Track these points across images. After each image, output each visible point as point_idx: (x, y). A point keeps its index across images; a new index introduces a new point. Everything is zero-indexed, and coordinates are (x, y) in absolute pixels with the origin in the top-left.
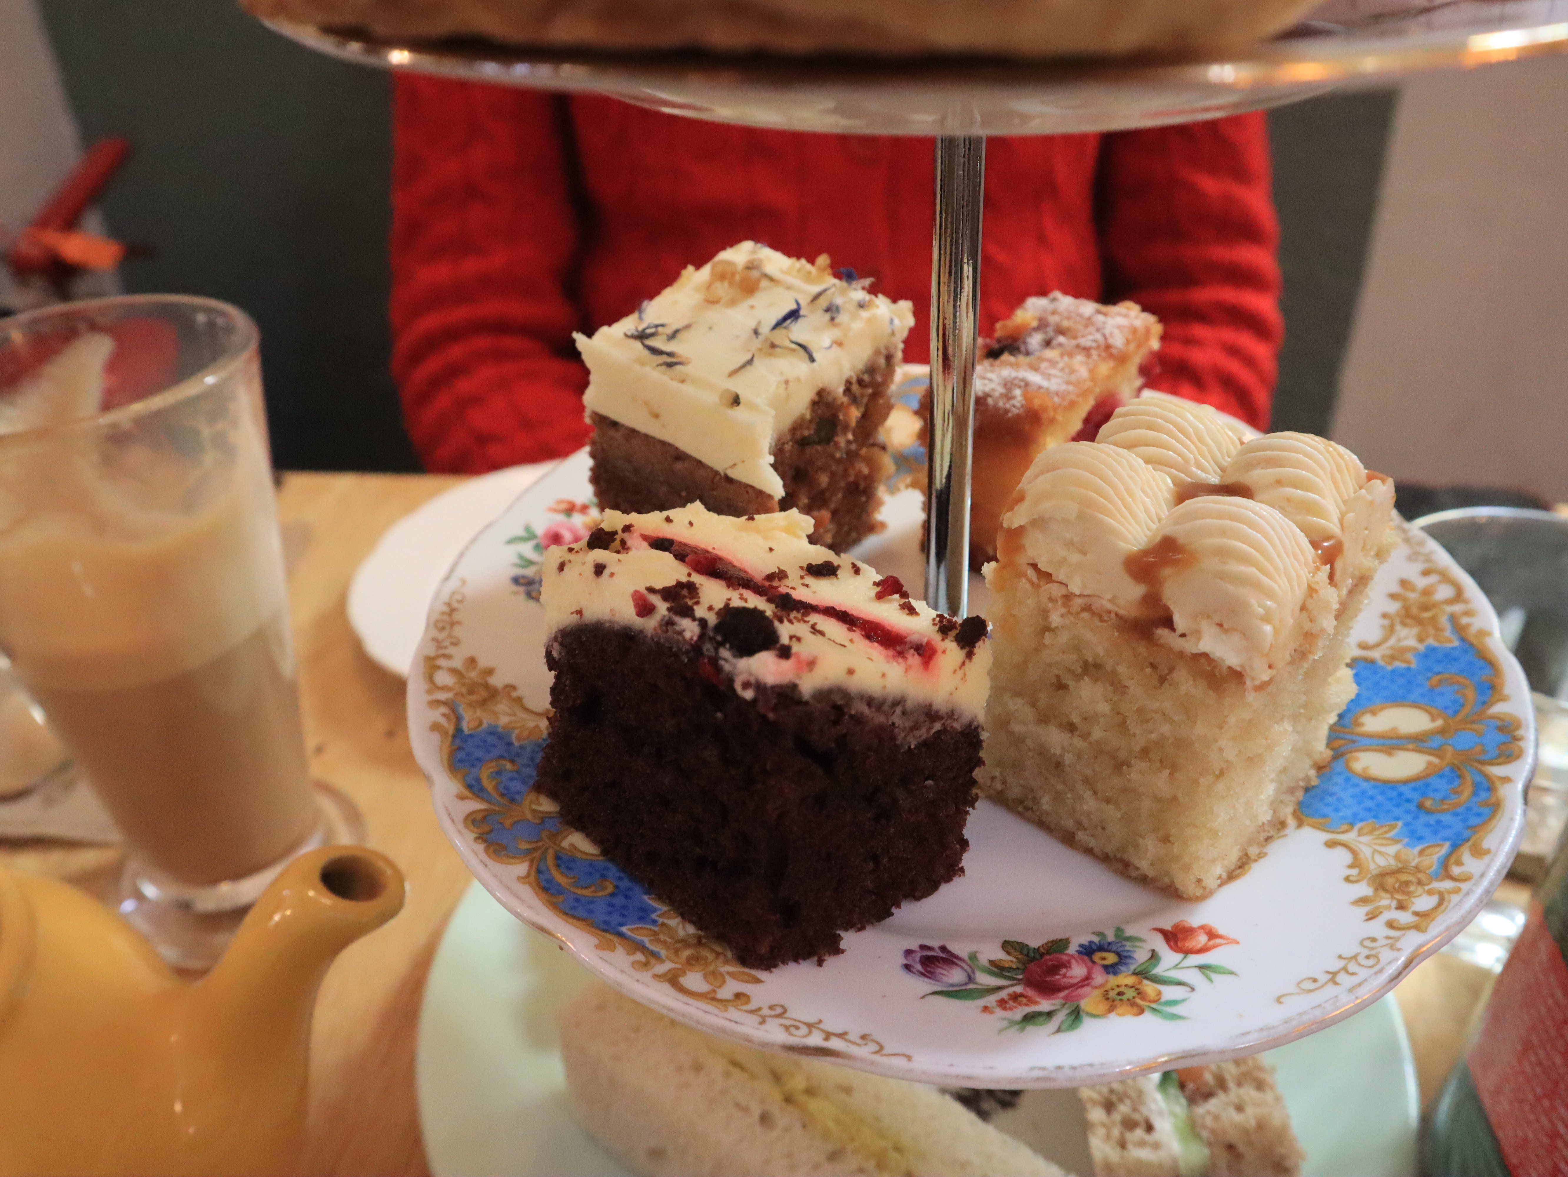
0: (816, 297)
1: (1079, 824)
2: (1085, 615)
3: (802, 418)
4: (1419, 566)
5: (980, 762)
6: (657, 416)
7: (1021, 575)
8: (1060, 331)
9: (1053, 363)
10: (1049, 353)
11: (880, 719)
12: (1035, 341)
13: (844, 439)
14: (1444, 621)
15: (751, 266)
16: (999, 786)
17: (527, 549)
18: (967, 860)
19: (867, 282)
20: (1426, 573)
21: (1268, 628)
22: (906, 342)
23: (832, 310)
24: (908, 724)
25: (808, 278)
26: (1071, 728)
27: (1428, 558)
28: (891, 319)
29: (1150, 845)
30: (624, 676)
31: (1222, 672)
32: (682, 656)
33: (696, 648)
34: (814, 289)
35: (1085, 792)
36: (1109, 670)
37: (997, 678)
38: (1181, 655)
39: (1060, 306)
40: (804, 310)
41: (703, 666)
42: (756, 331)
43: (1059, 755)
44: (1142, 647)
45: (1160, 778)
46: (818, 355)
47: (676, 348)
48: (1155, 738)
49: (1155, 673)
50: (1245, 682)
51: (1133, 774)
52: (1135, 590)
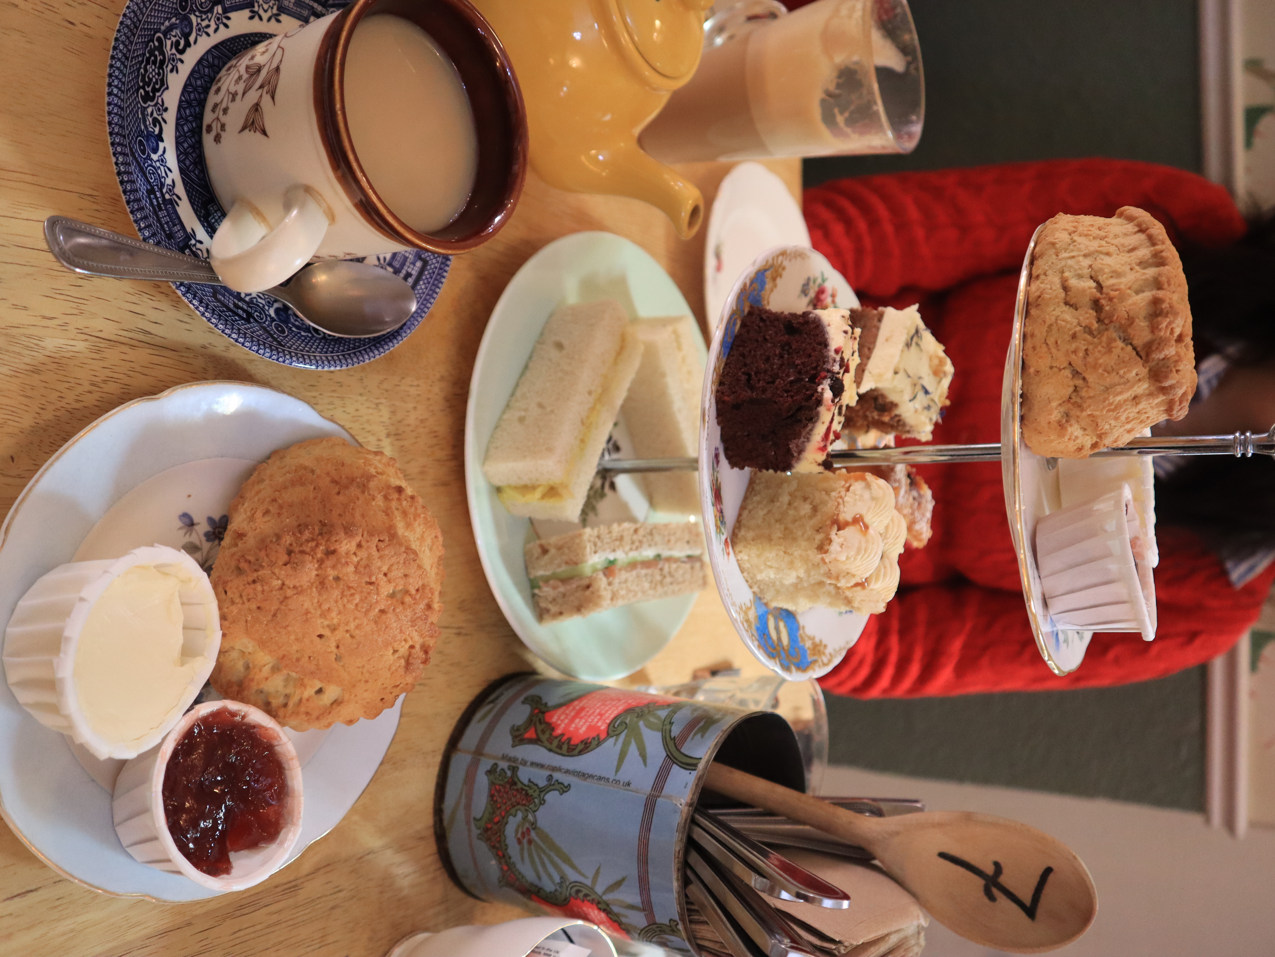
0: (933, 400)
1: (750, 512)
2: (837, 503)
3: (887, 399)
4: (833, 653)
5: (776, 471)
6: (887, 340)
7: (846, 482)
8: (919, 504)
9: (908, 500)
10: (911, 500)
11: (804, 433)
12: (915, 493)
13: (875, 415)
14: (815, 658)
15: (945, 374)
16: (757, 481)
17: (819, 281)
18: (736, 470)
19: (940, 421)
20: (830, 654)
21: (845, 558)
22: (913, 436)
23: (928, 408)
24: (799, 444)
25: (940, 396)
26: (790, 504)
28: (924, 432)
29: (750, 534)
30: (810, 344)
31: (826, 548)
32: (825, 366)
33: (829, 371)
34: (936, 399)
35: (765, 511)
36: (818, 513)
37: (810, 475)
38: (829, 535)
39: (929, 504)
40: (928, 396)
41: (823, 374)
42: (920, 378)
43: (778, 501)
44: (828, 522)
45: (779, 534)
46: (912, 404)
47: (913, 347)
48: (795, 530)
49: (820, 528)
50: (824, 555)
51: (778, 526)
52: (849, 518)
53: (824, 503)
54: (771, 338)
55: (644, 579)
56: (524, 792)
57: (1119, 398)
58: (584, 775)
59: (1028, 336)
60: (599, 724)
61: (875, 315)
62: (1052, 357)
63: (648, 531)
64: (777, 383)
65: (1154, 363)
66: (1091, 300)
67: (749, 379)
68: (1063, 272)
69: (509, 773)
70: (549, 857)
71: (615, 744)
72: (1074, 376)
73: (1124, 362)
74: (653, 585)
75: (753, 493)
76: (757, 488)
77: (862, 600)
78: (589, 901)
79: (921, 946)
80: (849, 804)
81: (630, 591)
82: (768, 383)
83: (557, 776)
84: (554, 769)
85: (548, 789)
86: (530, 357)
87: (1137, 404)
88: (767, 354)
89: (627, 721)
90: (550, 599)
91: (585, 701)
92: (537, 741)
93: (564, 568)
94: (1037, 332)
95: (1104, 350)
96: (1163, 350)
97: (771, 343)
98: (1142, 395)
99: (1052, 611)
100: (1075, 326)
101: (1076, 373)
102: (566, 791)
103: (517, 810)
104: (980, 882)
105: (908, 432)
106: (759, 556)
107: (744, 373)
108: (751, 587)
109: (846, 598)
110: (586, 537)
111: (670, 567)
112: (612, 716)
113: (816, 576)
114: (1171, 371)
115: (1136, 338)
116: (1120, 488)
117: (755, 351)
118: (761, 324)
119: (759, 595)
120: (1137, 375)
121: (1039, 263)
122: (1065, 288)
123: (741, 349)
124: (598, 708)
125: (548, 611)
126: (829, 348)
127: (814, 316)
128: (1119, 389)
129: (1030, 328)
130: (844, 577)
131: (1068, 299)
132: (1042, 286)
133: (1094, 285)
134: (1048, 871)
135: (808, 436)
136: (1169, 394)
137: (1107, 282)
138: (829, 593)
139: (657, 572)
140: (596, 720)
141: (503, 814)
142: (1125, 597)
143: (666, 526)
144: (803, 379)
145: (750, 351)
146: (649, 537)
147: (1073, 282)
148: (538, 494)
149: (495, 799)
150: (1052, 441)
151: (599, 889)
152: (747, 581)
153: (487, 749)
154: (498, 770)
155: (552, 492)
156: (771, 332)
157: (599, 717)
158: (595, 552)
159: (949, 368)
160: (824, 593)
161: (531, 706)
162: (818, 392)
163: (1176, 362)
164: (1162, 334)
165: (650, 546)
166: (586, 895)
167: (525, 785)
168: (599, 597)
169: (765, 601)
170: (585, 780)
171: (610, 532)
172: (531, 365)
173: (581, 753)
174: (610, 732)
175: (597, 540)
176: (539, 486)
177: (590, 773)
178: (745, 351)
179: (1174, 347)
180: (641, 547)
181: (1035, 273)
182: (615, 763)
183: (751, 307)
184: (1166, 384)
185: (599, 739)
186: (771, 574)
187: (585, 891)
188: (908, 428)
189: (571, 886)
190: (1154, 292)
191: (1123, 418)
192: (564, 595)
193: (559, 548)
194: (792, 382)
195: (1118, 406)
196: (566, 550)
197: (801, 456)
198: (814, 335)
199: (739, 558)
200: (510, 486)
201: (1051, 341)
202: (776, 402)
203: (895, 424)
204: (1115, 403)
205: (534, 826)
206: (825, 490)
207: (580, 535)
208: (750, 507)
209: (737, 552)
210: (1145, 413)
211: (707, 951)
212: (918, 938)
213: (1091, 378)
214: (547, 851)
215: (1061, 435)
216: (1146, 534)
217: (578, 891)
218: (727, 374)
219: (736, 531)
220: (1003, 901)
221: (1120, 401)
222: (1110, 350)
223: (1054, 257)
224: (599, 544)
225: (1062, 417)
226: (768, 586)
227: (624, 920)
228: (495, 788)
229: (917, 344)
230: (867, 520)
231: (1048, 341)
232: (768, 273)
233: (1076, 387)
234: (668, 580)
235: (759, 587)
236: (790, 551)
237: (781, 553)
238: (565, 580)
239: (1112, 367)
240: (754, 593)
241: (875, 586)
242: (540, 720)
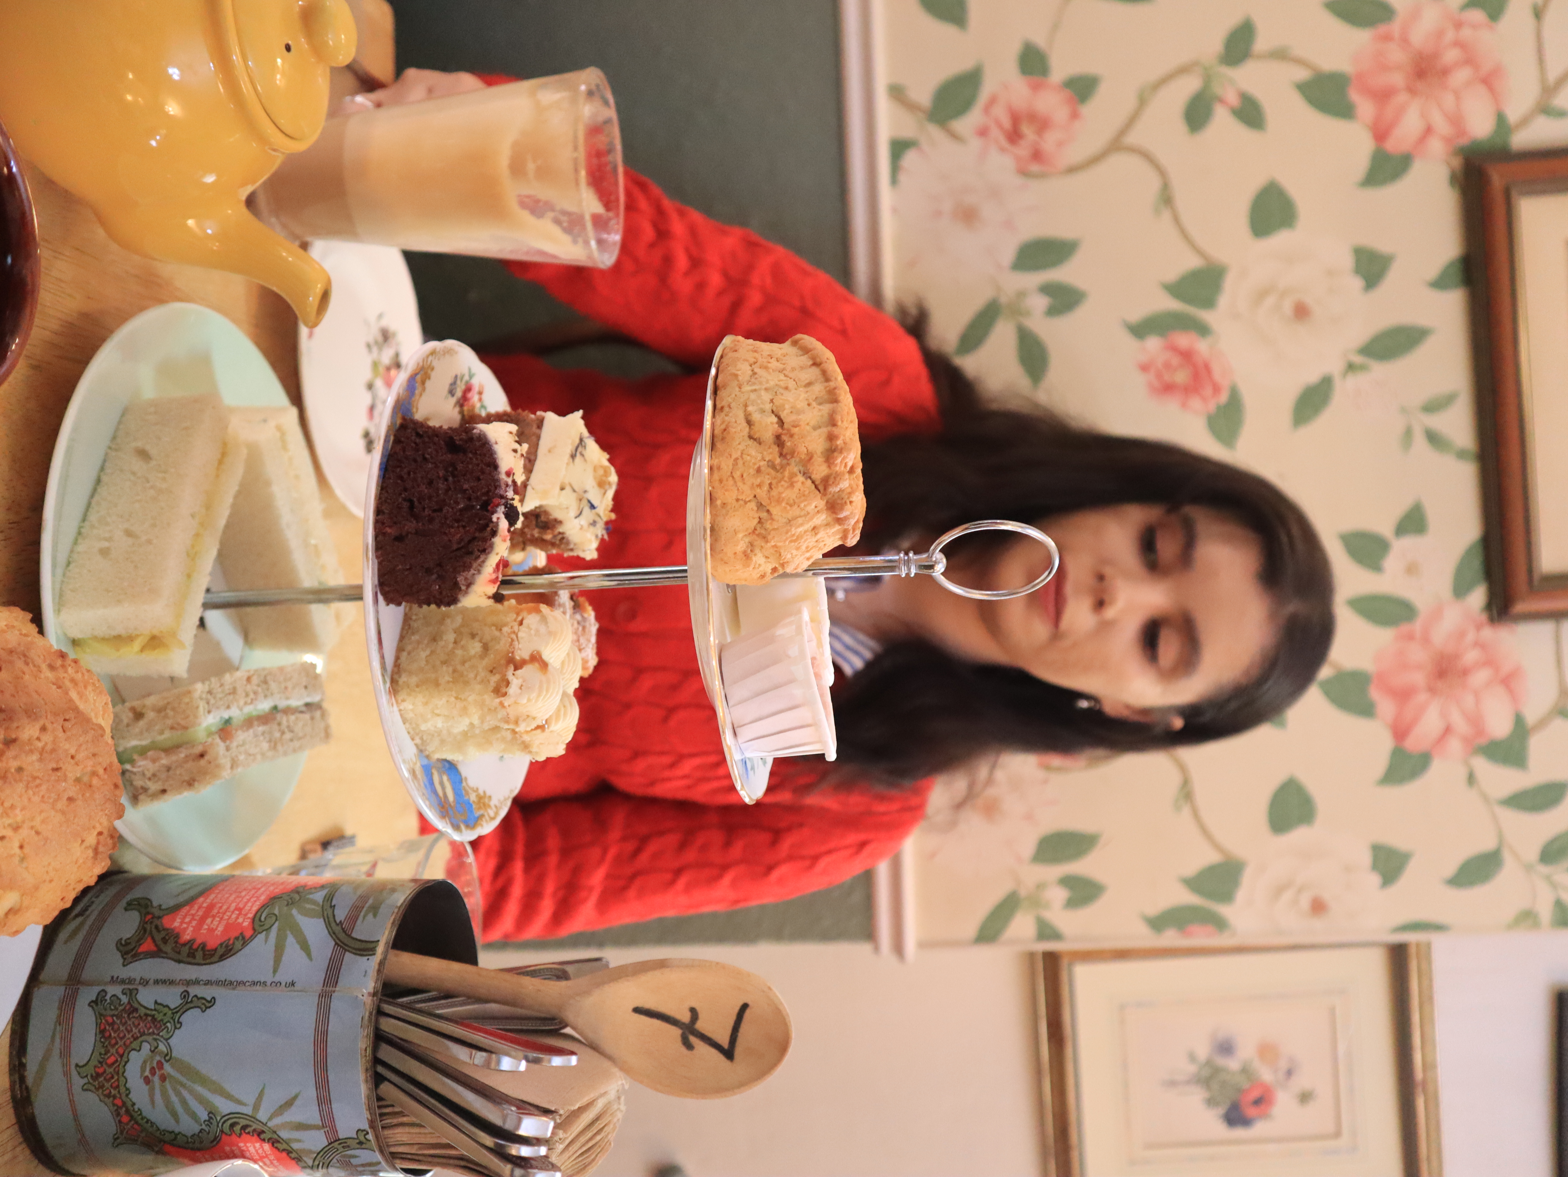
0: (599, 516)
1: (409, 653)
2: (510, 640)
3: (551, 515)
5: (439, 606)
6: (550, 451)
7: (518, 614)
8: (584, 628)
9: (573, 625)
10: (576, 625)
11: (475, 565)
12: (578, 617)
13: (536, 533)
14: (482, 812)
15: (609, 485)
16: (414, 617)
17: (466, 378)
18: (392, 606)
19: (606, 537)
21: (525, 701)
22: (578, 557)
23: (594, 523)
24: (469, 576)
25: (605, 510)
26: (455, 642)
27: (501, 808)
28: (589, 550)
29: (414, 680)
30: (478, 465)
31: (504, 690)
32: (497, 491)
33: (502, 497)
34: (602, 514)
35: (428, 652)
36: (489, 652)
37: (478, 609)
38: (505, 675)
39: (593, 627)
40: (594, 511)
41: (496, 500)
42: (585, 492)
43: (441, 639)
44: (503, 662)
45: (447, 678)
46: (577, 520)
47: (578, 458)
48: (465, 673)
49: (494, 668)
50: (502, 699)
51: (445, 668)
52: (526, 656)
53: (495, 639)
54: (432, 457)
55: (262, 738)
56: (150, 1018)
57: (801, 529)
58: (231, 983)
59: (715, 468)
60: (240, 920)
61: (532, 420)
62: (738, 489)
63: (262, 678)
64: (445, 511)
65: (830, 496)
66: (773, 434)
67: (412, 507)
68: (746, 406)
69: (124, 999)
70: (191, 1092)
71: (266, 941)
72: (758, 509)
73: (804, 495)
74: (272, 744)
75: (410, 632)
76: (415, 625)
77: (541, 744)
78: (249, 1133)
79: (622, 1111)
80: (535, 971)
81: (250, 755)
82: (434, 511)
83: (194, 991)
84: (188, 983)
85: (185, 1008)
86: (102, 469)
87: (816, 534)
88: (429, 476)
89: (276, 912)
90: (148, 774)
91: (212, 896)
92: (158, 953)
93: (167, 734)
94: (723, 465)
95: (786, 485)
96: (838, 484)
97: (432, 463)
98: (820, 525)
99: (741, 739)
100: (760, 461)
101: (760, 506)
102: (210, 1007)
103: (141, 1042)
104: (676, 1032)
105: (572, 550)
106: (426, 704)
107: (404, 500)
108: (413, 739)
109: (523, 742)
110: (197, 695)
111: (288, 721)
112: (255, 909)
113: (491, 722)
114: (846, 503)
115: (815, 472)
116: (799, 612)
117: (415, 473)
118: (418, 441)
119: (421, 747)
120: (816, 507)
121: (721, 393)
122: (749, 423)
123: (398, 470)
124: (233, 902)
125: (145, 790)
126: (499, 469)
127: (478, 431)
128: (800, 520)
129: (717, 461)
130: (524, 720)
131: (752, 433)
132: (727, 418)
133: (775, 420)
134: (745, 1007)
135: (479, 568)
136: (844, 524)
137: (788, 419)
138: (503, 739)
139: (275, 727)
140: (234, 916)
141: (121, 1051)
142: (810, 721)
143: (281, 669)
144: (473, 507)
145: (409, 473)
146: (264, 686)
147: (756, 417)
148: (137, 645)
149: (107, 1034)
150: (737, 570)
151: (262, 1116)
152: (409, 733)
153: (88, 974)
154: (108, 997)
155: (155, 642)
156: (430, 450)
157: (237, 912)
158: (209, 712)
159: (614, 478)
160: (497, 739)
161: (139, 912)
162: (492, 522)
163: (850, 493)
164: (837, 468)
165: (266, 696)
166: (244, 1128)
167: (151, 1010)
168: (218, 766)
169: (427, 753)
170: (234, 989)
171: (222, 685)
172: (105, 478)
173: (222, 958)
174: (257, 927)
175: (209, 696)
176: (137, 636)
177: (239, 980)
178: (403, 473)
179: (848, 481)
180: (256, 699)
181: (719, 406)
182: (272, 963)
183: (404, 418)
184: (841, 516)
185: (243, 938)
186: (440, 723)
187: (243, 1122)
188: (571, 546)
189: (222, 1120)
190: (829, 428)
191: (804, 548)
192: (169, 769)
193: (160, 710)
194: (461, 510)
195: (799, 537)
196: (170, 713)
197: (470, 590)
198: (480, 455)
199: (402, 707)
200: (95, 638)
201: (737, 475)
202: (445, 533)
203: (558, 542)
204: (797, 534)
205: (168, 1057)
206: (493, 625)
207: (189, 692)
208: (409, 648)
209: (400, 701)
210: (823, 541)
211: (403, 1158)
212: (619, 1104)
213: (775, 511)
214: (189, 1083)
215: (746, 565)
216: (823, 654)
217: (232, 1125)
218: (385, 501)
219: (396, 677)
220: (701, 1047)
221: (801, 532)
222: (792, 485)
223: (737, 389)
224: (212, 701)
225: (747, 547)
226: (433, 736)
227: (295, 1146)
228: (106, 1021)
229: (582, 455)
230: (545, 657)
231: (734, 474)
232: (418, 378)
233: (760, 518)
234: (288, 736)
235: (422, 739)
236: (462, 696)
237: (453, 699)
238: (168, 750)
239: (793, 500)
240: (416, 745)
241: (556, 727)
242: (157, 927)
